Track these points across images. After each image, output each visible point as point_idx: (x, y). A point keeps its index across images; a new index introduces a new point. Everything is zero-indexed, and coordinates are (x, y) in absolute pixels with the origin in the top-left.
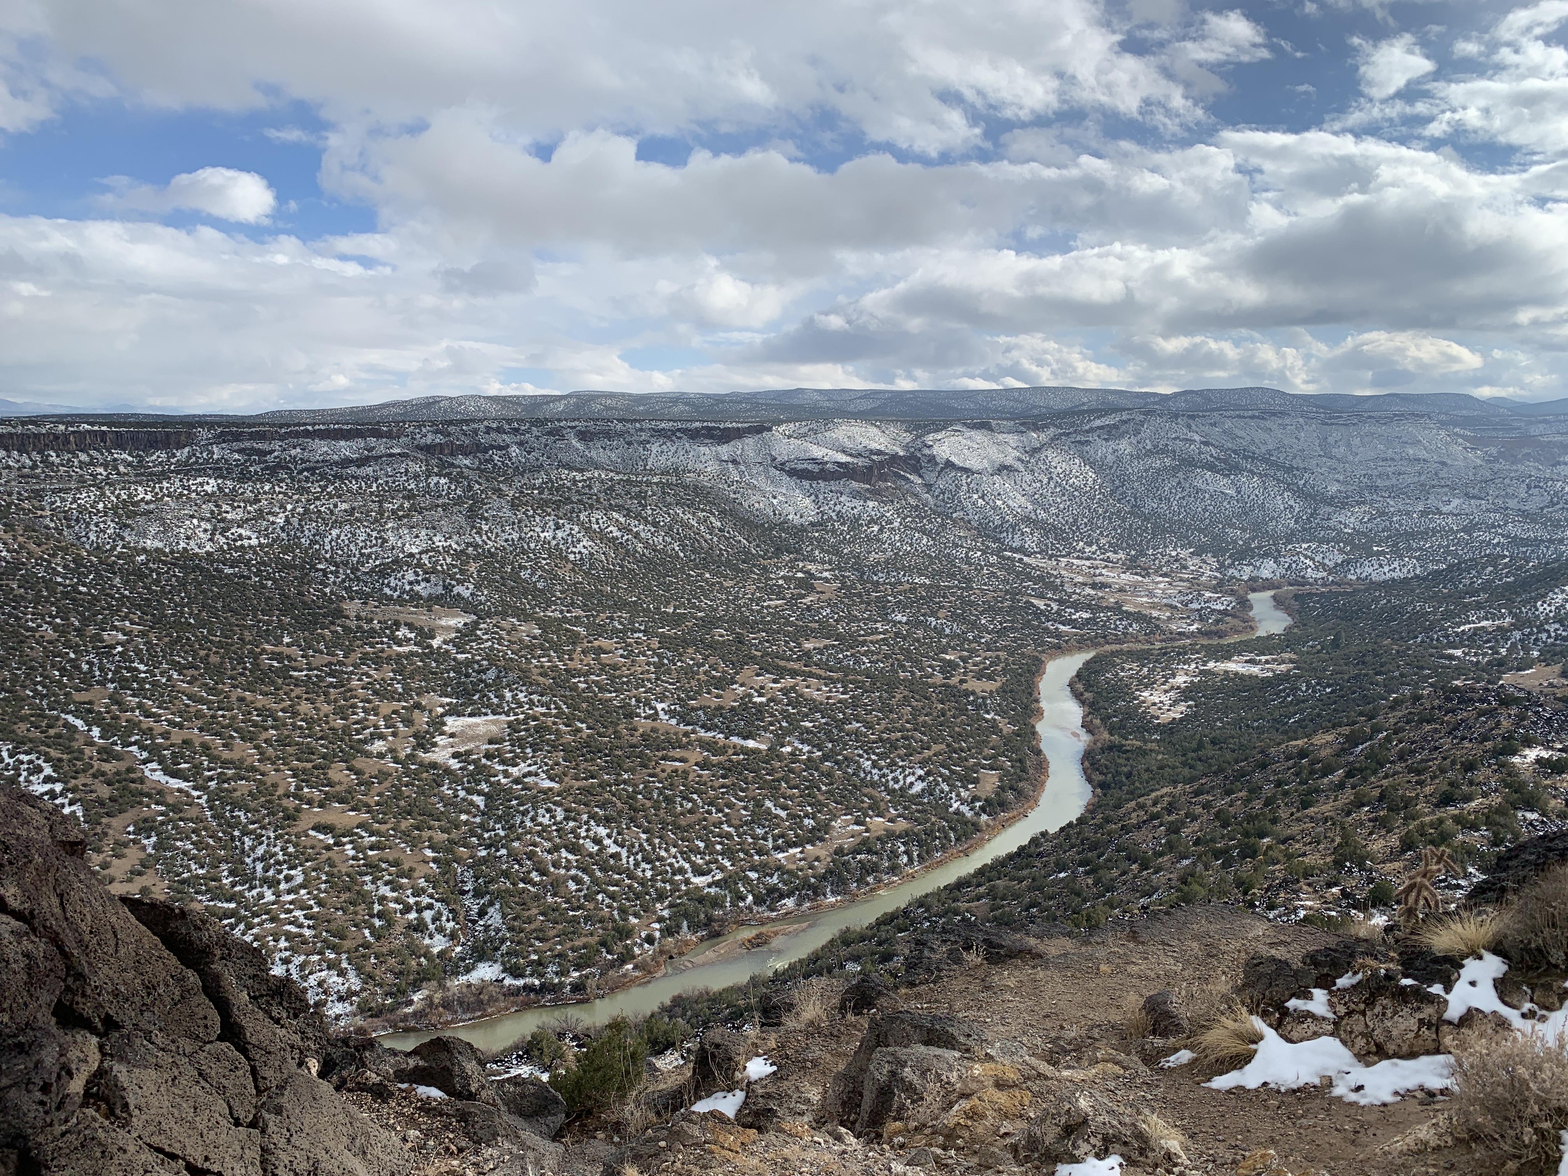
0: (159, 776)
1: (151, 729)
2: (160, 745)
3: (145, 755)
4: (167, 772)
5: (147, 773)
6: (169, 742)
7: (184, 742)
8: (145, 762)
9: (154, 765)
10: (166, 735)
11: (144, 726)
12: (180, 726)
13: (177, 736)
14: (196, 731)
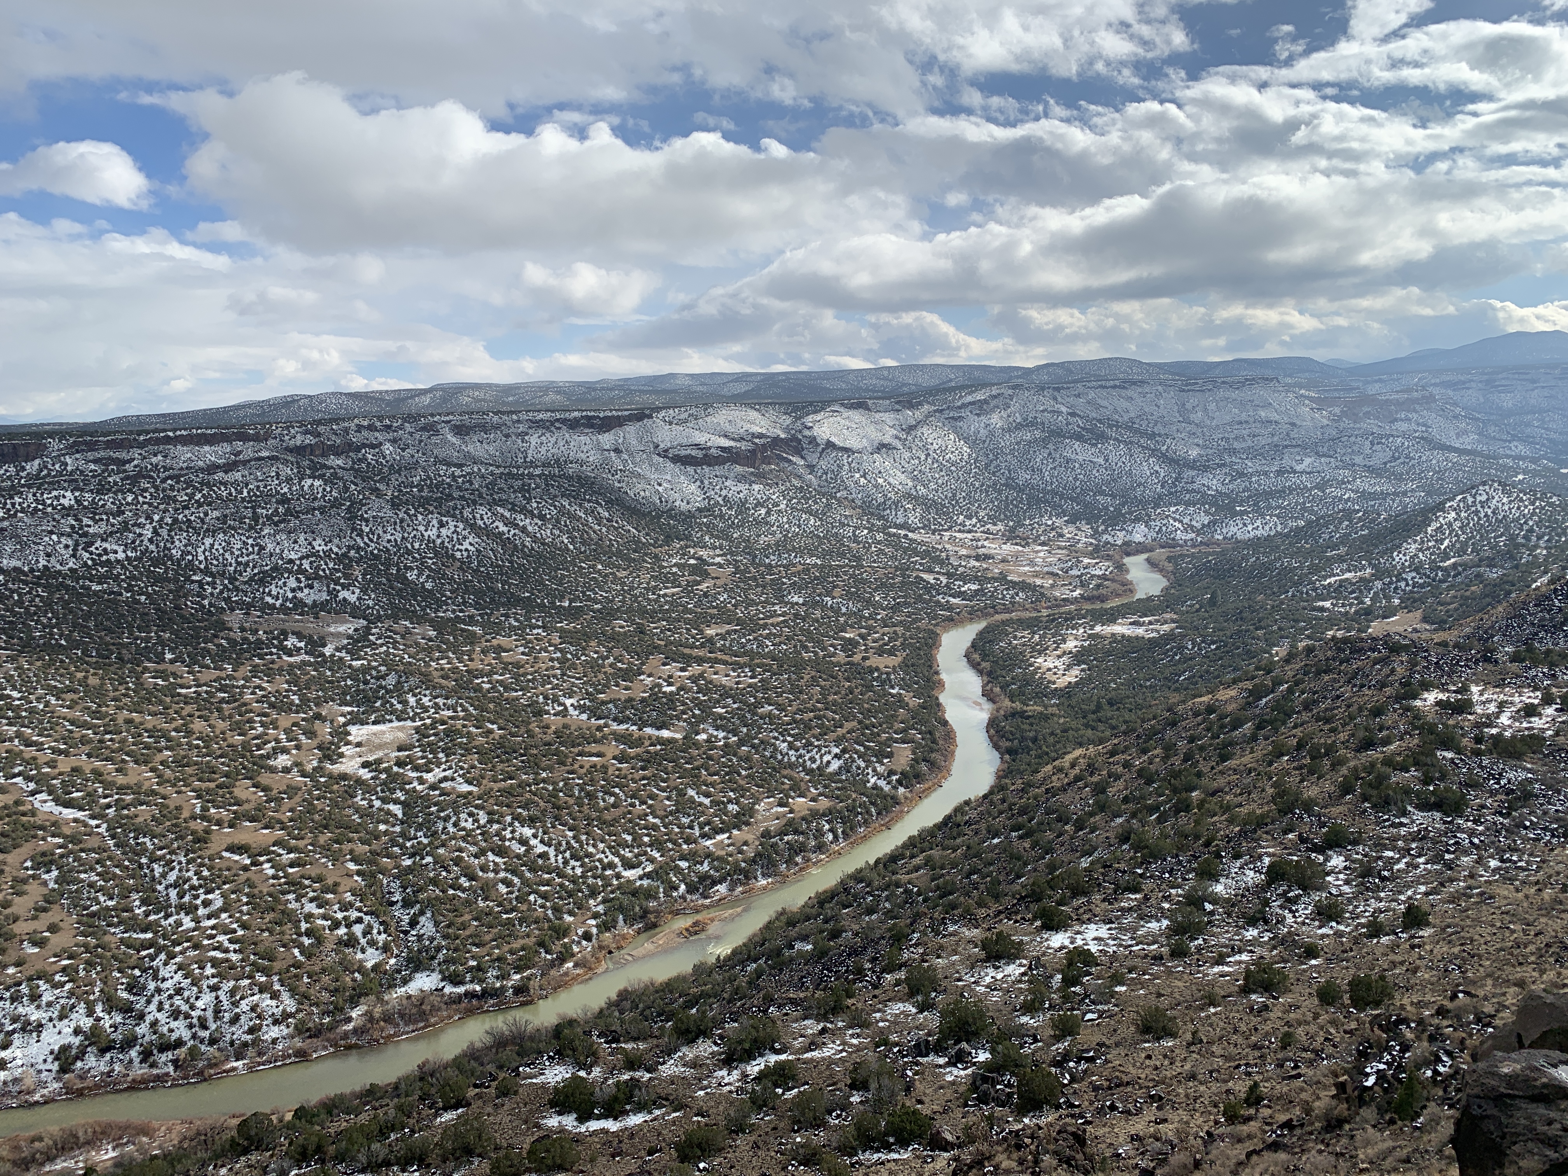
0: (50, 806)
1: (34, 758)
2: (47, 774)
3: (32, 786)
4: (57, 801)
5: (37, 805)
6: (57, 771)
7: (74, 770)
8: (33, 793)
9: (43, 796)
10: (52, 764)
11: (27, 756)
12: (66, 753)
13: (65, 765)
14: (84, 757)
